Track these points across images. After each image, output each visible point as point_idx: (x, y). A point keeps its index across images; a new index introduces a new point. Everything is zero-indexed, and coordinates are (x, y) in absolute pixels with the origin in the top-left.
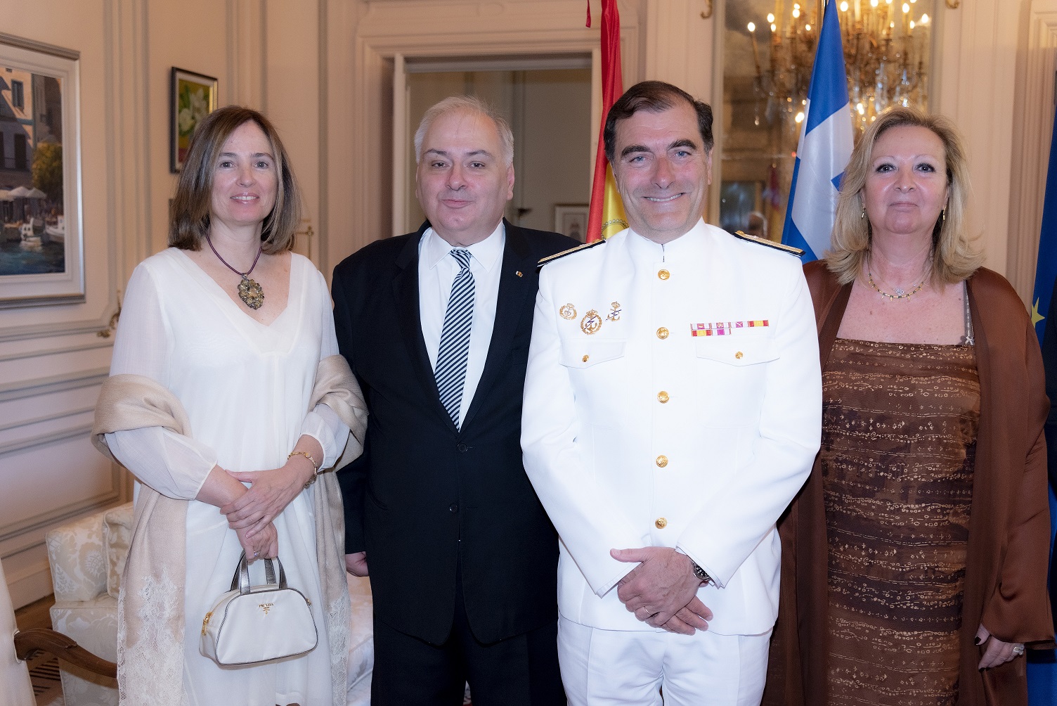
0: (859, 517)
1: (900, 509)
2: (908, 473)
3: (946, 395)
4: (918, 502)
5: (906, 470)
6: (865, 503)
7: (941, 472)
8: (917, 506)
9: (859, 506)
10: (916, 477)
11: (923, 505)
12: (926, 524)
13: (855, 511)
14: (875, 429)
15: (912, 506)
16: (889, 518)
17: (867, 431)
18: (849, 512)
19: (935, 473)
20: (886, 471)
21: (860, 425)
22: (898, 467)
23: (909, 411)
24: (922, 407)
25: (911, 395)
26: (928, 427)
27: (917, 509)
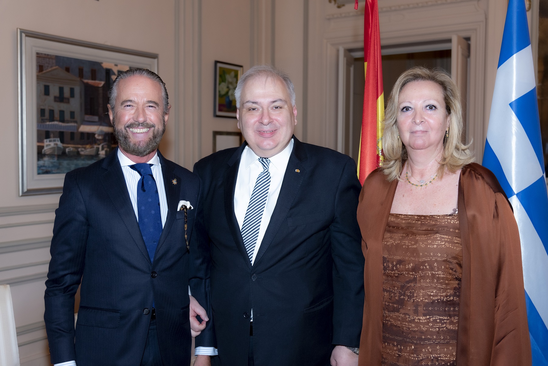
0: (392, 325)
1: (414, 320)
2: (416, 297)
3: (435, 246)
4: (425, 315)
5: (415, 295)
6: (394, 315)
7: (436, 296)
8: (424, 318)
9: (392, 318)
10: (421, 299)
11: (428, 317)
12: (431, 329)
13: (390, 321)
14: (397, 269)
15: (421, 318)
16: (409, 325)
17: (392, 270)
18: (387, 322)
19: (433, 296)
20: (404, 295)
21: (389, 267)
22: (411, 293)
23: (414, 257)
24: (421, 254)
25: (415, 246)
26: (426, 266)
27: (424, 320)
